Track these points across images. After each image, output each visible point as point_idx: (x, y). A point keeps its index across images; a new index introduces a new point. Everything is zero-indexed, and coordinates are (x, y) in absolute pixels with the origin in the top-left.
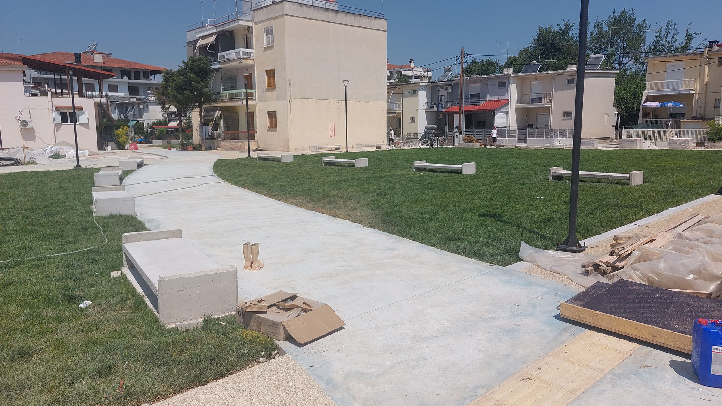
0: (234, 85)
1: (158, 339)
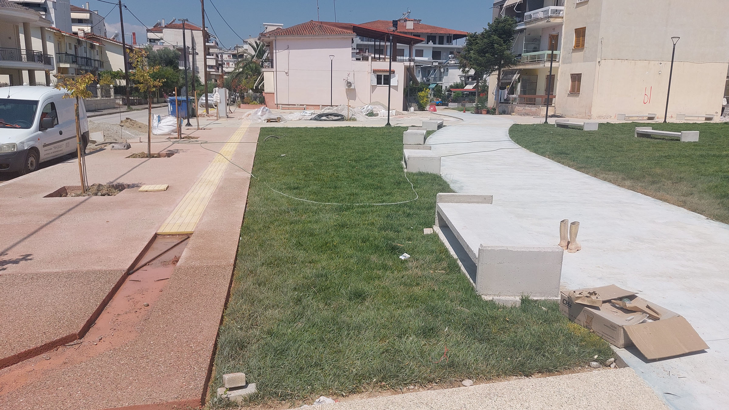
0: (538, 47)
1: (475, 309)
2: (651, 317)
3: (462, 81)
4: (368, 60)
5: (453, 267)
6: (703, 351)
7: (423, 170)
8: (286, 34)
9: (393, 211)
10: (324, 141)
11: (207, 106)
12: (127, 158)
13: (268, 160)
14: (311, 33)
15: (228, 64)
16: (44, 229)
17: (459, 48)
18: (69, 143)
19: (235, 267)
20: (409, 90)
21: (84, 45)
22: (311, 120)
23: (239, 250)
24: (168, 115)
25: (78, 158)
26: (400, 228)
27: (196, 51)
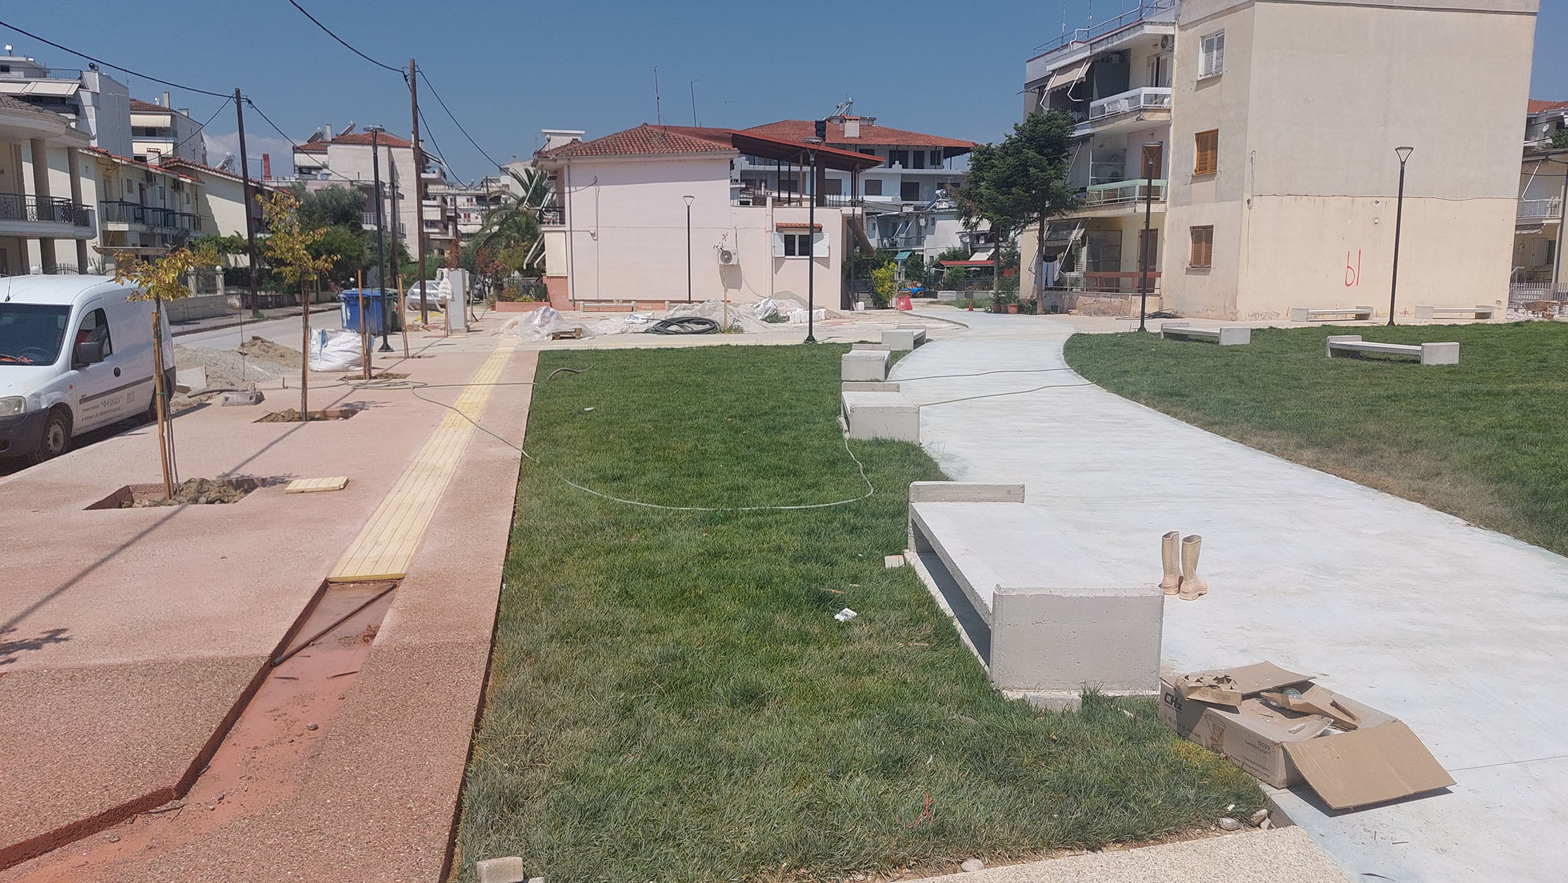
0: (1119, 171)
1: (990, 718)
2: (1338, 723)
3: (965, 244)
4: (765, 204)
5: (944, 635)
6: (1443, 791)
7: (883, 434)
8: (592, 153)
9: (821, 521)
10: (676, 378)
11: (424, 306)
12: (258, 423)
13: (558, 421)
14: (645, 151)
15: (467, 216)
16: (91, 575)
17: (956, 176)
18: (133, 393)
19: (493, 645)
20: (852, 266)
21: (160, 182)
22: (646, 332)
23: (501, 610)
24: (341, 328)
25: (157, 423)
26: (836, 557)
27: (399, 192)
